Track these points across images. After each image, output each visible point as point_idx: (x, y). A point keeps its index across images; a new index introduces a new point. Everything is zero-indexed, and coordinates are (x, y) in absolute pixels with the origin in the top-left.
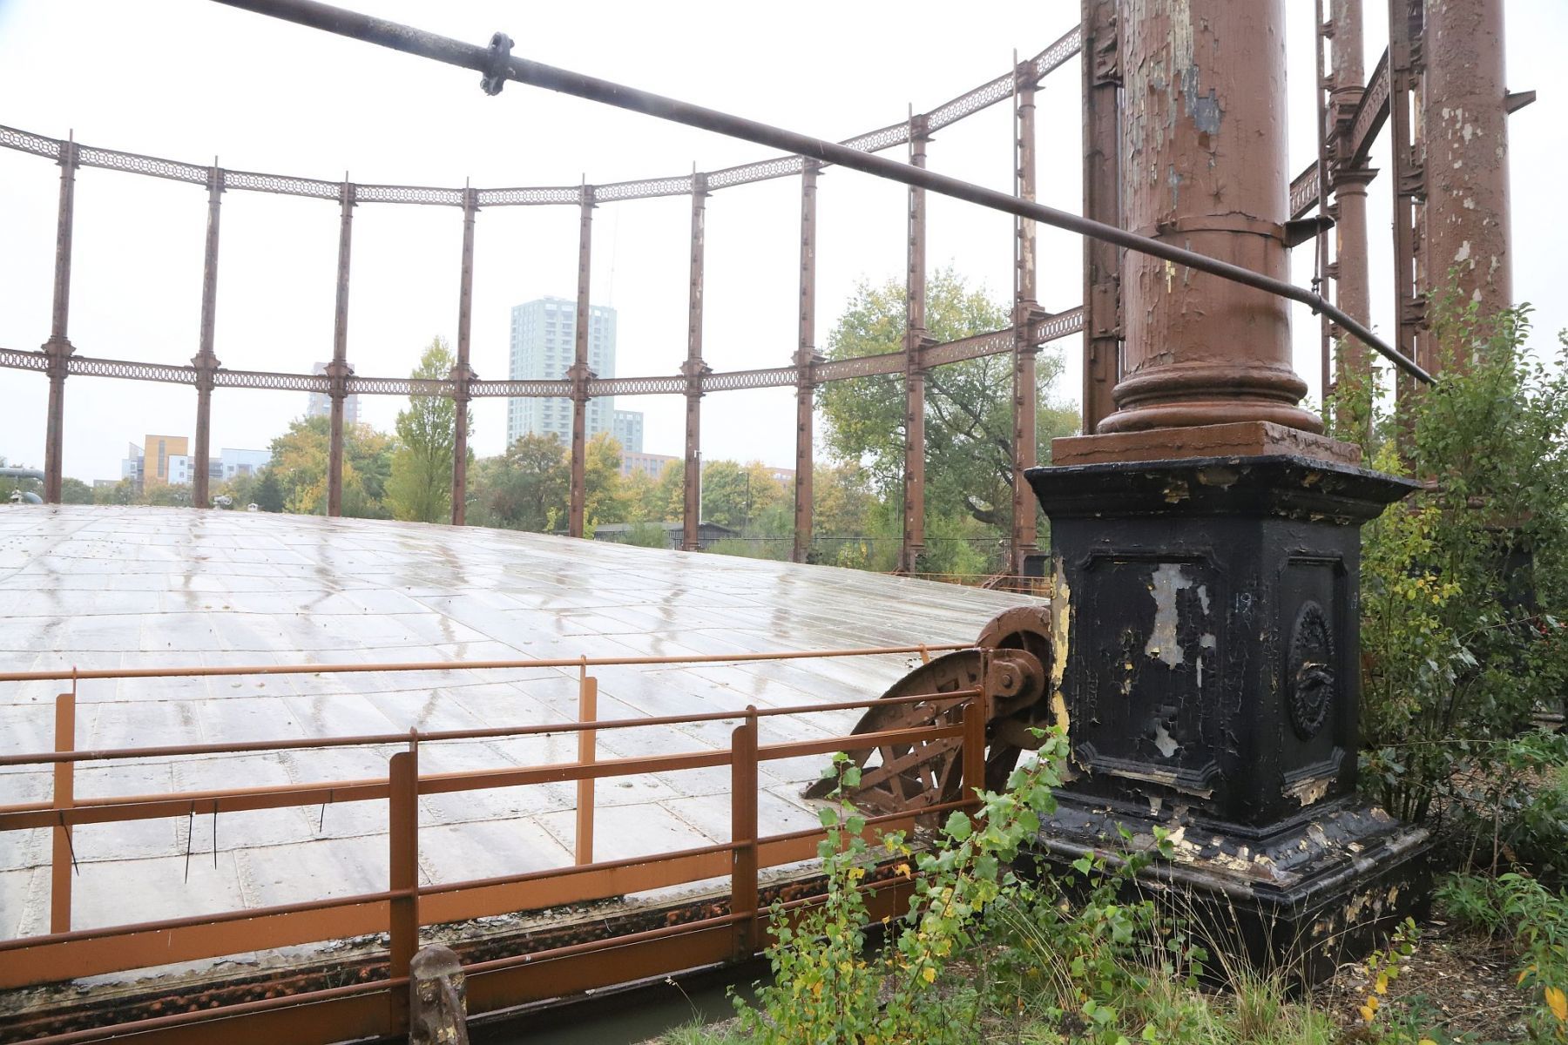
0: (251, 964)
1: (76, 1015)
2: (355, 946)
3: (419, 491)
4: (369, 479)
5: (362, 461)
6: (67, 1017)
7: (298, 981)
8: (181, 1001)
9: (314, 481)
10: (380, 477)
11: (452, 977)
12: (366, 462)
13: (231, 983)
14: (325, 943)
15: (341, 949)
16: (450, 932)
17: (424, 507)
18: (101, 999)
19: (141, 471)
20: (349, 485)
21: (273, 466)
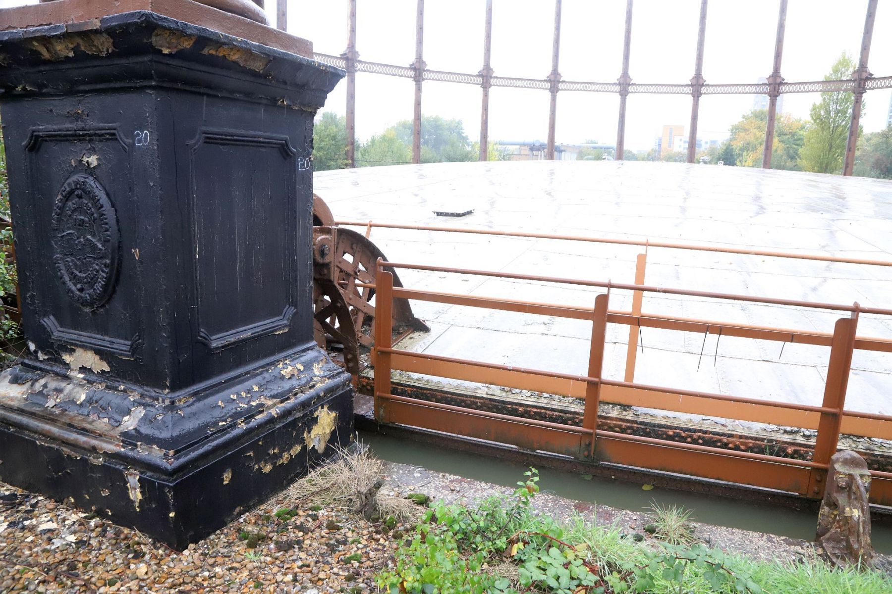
0: (723, 425)
1: (632, 425)
2: (785, 432)
3: (822, 154)
4: (788, 148)
5: (784, 137)
6: (628, 424)
7: (749, 443)
8: (683, 434)
9: (754, 149)
10: (795, 146)
11: (862, 476)
12: (787, 137)
13: (711, 433)
14: (767, 425)
15: (777, 432)
16: (851, 442)
17: (824, 165)
18: (644, 420)
19: (660, 145)
20: (776, 151)
21: (731, 141)
